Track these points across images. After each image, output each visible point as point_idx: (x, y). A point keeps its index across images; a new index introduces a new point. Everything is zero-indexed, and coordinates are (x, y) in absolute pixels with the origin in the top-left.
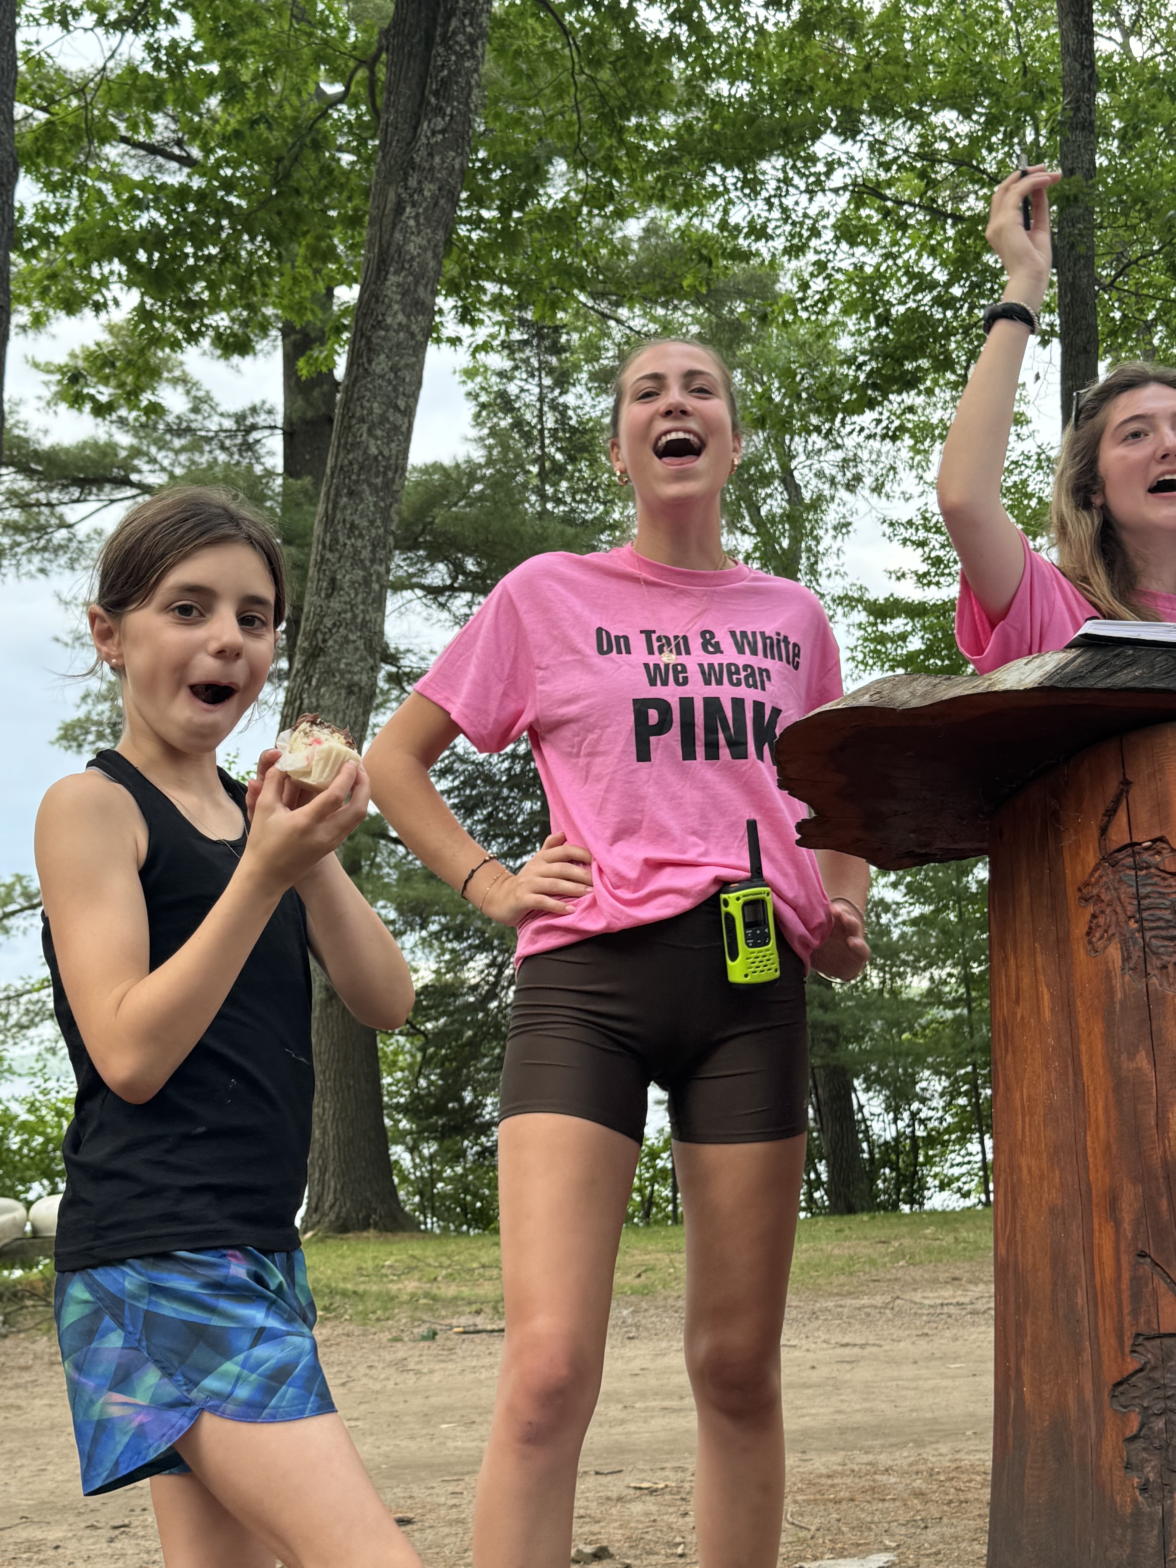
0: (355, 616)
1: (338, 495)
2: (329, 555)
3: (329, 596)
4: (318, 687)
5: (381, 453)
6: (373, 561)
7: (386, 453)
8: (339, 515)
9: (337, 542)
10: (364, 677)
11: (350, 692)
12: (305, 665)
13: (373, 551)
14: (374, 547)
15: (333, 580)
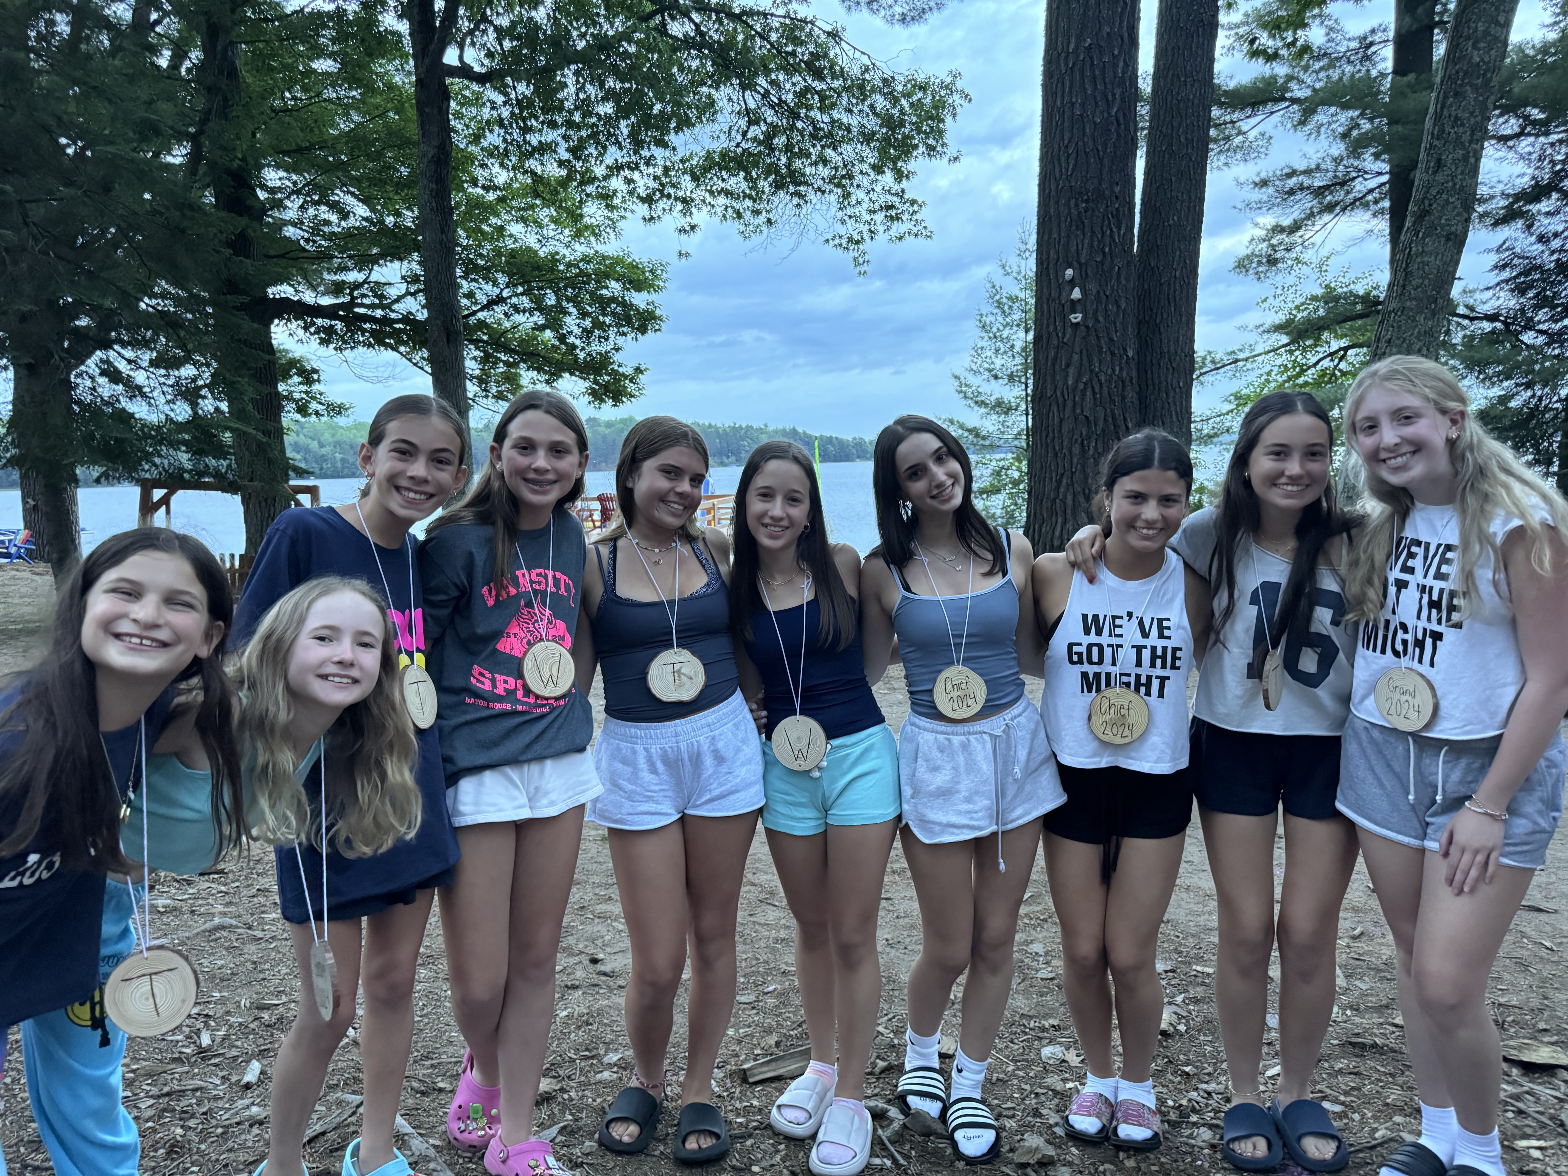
0: (1455, 184)
1: (1446, 97)
2: (1436, 143)
3: (1435, 172)
4: (1423, 238)
5: (1482, 60)
6: (1470, 142)
7: (1486, 59)
8: (1446, 112)
9: (1443, 131)
10: (1460, 228)
11: (1448, 239)
12: (1414, 223)
13: (1472, 135)
14: (1473, 131)
15: (1439, 160)
